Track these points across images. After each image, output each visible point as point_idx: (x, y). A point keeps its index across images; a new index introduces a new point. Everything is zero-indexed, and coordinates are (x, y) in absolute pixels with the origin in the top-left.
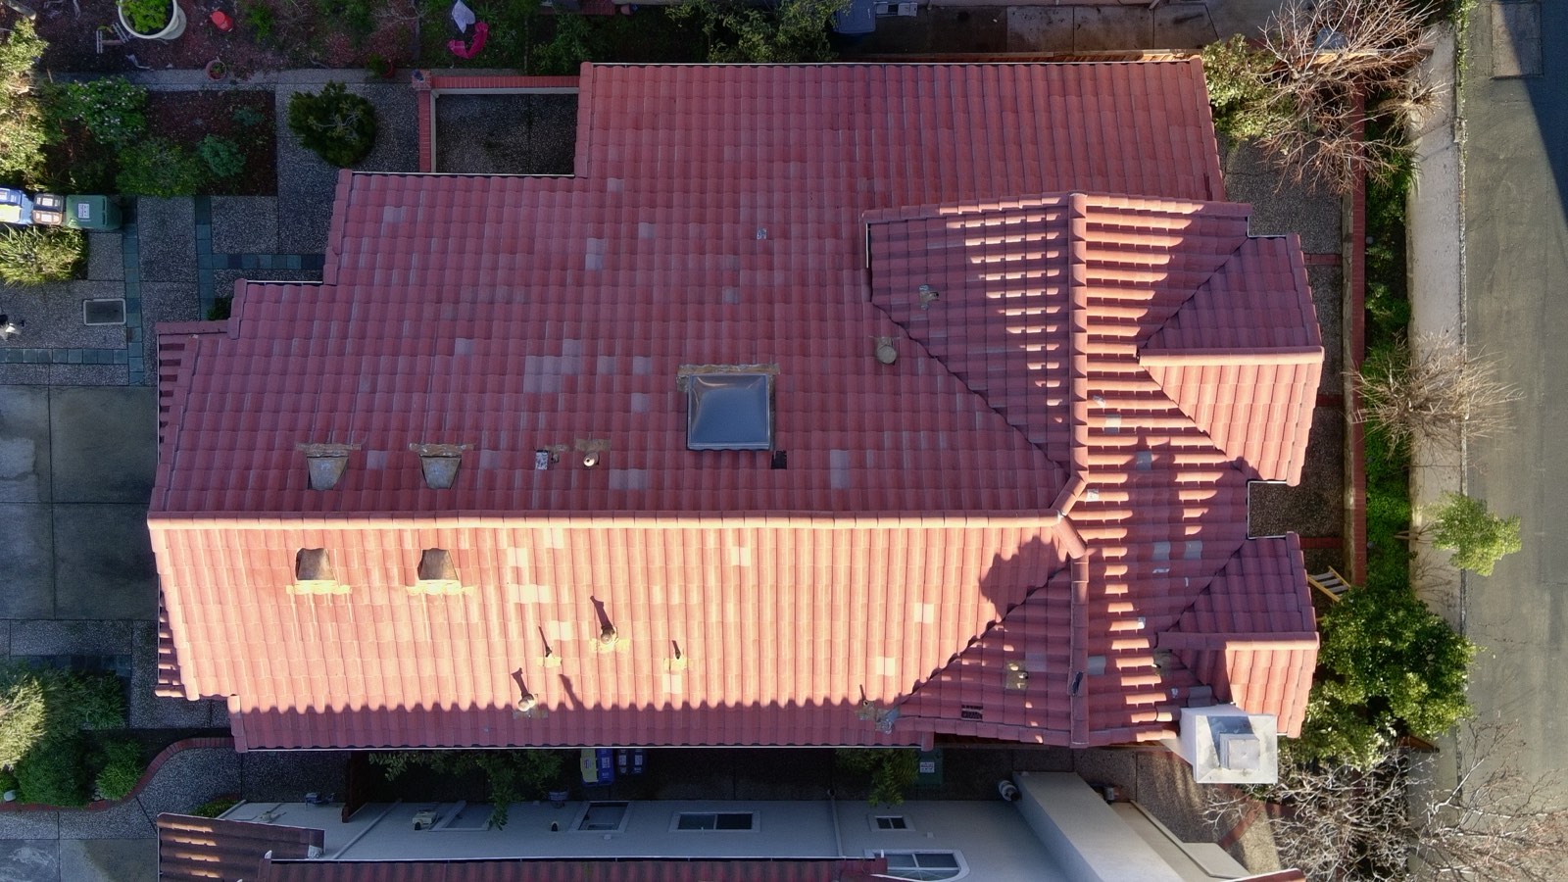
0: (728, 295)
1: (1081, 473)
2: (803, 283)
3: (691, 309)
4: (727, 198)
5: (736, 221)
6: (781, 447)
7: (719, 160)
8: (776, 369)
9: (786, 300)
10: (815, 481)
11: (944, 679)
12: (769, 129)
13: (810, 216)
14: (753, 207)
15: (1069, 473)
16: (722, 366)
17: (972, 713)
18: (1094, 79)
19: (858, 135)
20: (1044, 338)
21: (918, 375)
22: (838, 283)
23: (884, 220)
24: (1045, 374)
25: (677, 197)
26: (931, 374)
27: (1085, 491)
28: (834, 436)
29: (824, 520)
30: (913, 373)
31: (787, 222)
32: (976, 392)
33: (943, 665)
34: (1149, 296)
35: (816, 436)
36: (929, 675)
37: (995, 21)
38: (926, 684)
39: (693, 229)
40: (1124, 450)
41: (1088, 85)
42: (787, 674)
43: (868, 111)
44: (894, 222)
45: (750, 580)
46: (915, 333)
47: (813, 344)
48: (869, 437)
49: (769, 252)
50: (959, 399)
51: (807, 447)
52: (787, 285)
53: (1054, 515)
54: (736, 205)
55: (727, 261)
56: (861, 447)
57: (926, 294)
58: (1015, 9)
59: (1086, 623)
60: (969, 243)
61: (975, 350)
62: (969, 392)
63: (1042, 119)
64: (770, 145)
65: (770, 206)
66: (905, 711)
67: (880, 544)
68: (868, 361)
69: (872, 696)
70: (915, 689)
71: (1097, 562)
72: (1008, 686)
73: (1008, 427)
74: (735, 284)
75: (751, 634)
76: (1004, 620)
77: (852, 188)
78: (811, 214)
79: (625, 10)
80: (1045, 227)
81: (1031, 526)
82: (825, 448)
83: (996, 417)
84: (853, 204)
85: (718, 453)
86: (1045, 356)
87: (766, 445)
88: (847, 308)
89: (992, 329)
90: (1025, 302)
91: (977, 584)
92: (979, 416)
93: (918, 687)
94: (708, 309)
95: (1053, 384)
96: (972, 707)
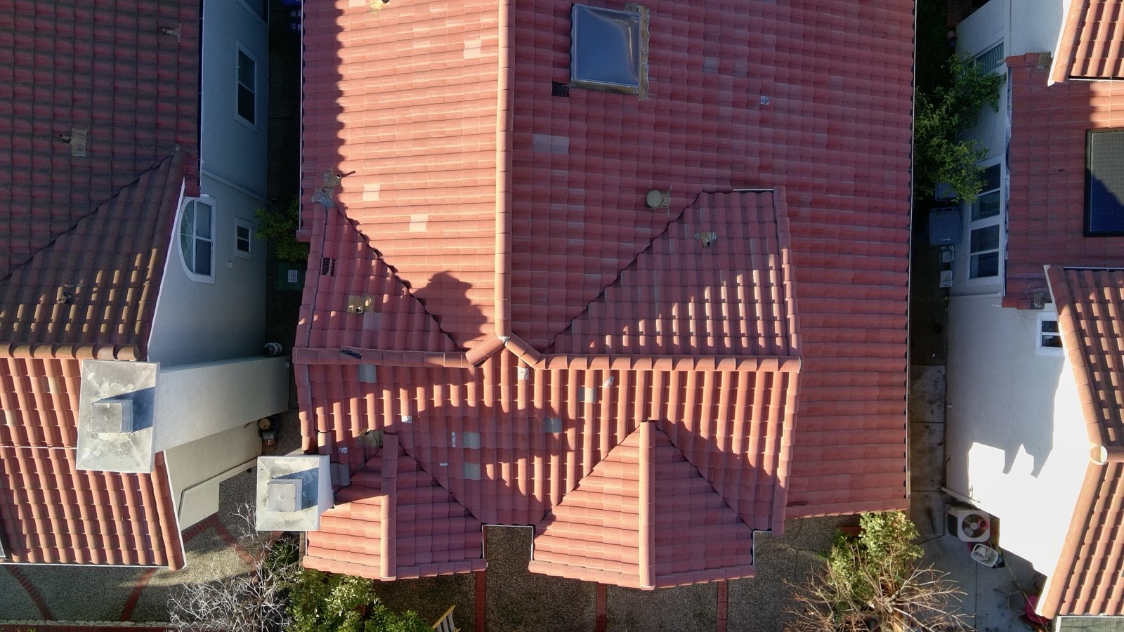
0: (712, 62)
1: (543, 362)
2: (720, 133)
3: (699, 26)
4: (798, 72)
5: (777, 79)
6: (572, 92)
7: (831, 71)
8: (644, 97)
9: (705, 115)
10: (540, 120)
11: (360, 245)
12: (857, 119)
13: (780, 146)
14: (789, 96)
15: (544, 352)
16: (648, 47)
17: (327, 266)
18: (893, 413)
19: (850, 198)
20: (667, 334)
21: (635, 227)
22: (719, 164)
23: (776, 204)
24: (634, 335)
25: (799, 27)
26: (636, 238)
27: (527, 366)
28: (582, 142)
29: (504, 121)
30: (637, 222)
31: (775, 125)
32: (619, 277)
33: (371, 245)
34: (704, 434)
35: (581, 125)
36: (363, 233)
37: (934, 356)
38: (356, 231)
39: (771, 38)
40: (563, 406)
41: (888, 407)
42: (366, 103)
43: (870, 209)
44: (775, 213)
45: (450, 61)
46: (674, 228)
47: (665, 134)
48: (580, 175)
49: (749, 104)
50: (612, 261)
51: (572, 116)
52: (719, 117)
53: (505, 334)
54: (791, 80)
55: (742, 65)
56: (571, 166)
57: (709, 237)
58: (943, 372)
59: (406, 364)
60: (755, 273)
61: (657, 277)
62: (619, 271)
63: (860, 364)
64: (843, 118)
65: (789, 111)
66: (332, 214)
67: (481, 177)
68: (649, 182)
69: (345, 183)
70: (350, 220)
71: (462, 376)
72: (351, 297)
73: (586, 302)
74: (721, 70)
75: (401, 66)
76: (411, 295)
77: (803, 187)
78: (782, 147)
79: (951, 34)
80: (770, 336)
81: (496, 314)
82: (571, 133)
83: (596, 293)
84: (789, 186)
85: (568, 33)
86: (651, 334)
87: (574, 78)
88: (696, 170)
89: (676, 291)
90: (701, 319)
91: (444, 270)
92: (596, 277)
93: (353, 223)
94: (699, 42)
95: (625, 341)
96: (333, 267)
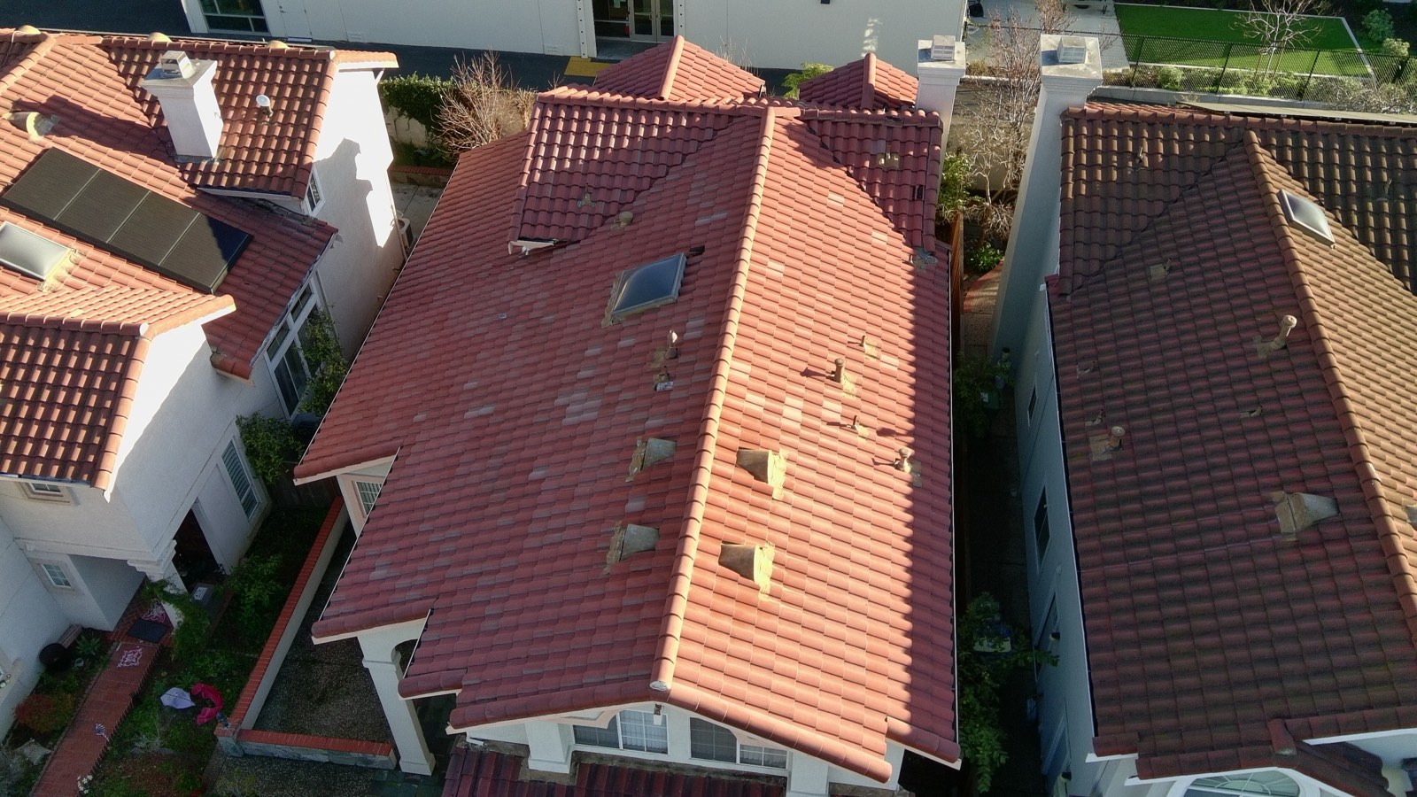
0: (548, 318)
2: (553, 280)
3: (553, 335)
5: (486, 333)
7: (428, 358)
9: (565, 285)
10: (719, 225)
11: (891, 211)
14: (477, 327)
17: (919, 193)
19: (442, 288)
23: (519, 225)
24: (662, 126)
25: (450, 373)
28: (684, 227)
31: (498, 304)
33: (880, 210)
35: (683, 236)
36: (888, 220)
38: (894, 223)
39: (482, 355)
43: (426, 289)
44: (523, 219)
46: (613, 213)
47: (606, 260)
48: (690, 210)
49: (520, 307)
50: (671, 177)
51: (690, 239)
52: (552, 289)
54: (472, 337)
55: (518, 328)
56: (697, 212)
57: (585, 201)
60: (553, 168)
61: (635, 170)
62: (666, 175)
64: (428, 333)
65: (481, 317)
66: (918, 243)
70: (900, 232)
72: (897, 167)
74: (540, 317)
76: (844, 165)
78: (496, 293)
80: (555, 118)
81: (773, 127)
82: (693, 229)
86: (649, 125)
90: (606, 135)
91: (816, 167)
93: (898, 229)
94: (557, 326)
95: (671, 121)
96: (914, 194)
